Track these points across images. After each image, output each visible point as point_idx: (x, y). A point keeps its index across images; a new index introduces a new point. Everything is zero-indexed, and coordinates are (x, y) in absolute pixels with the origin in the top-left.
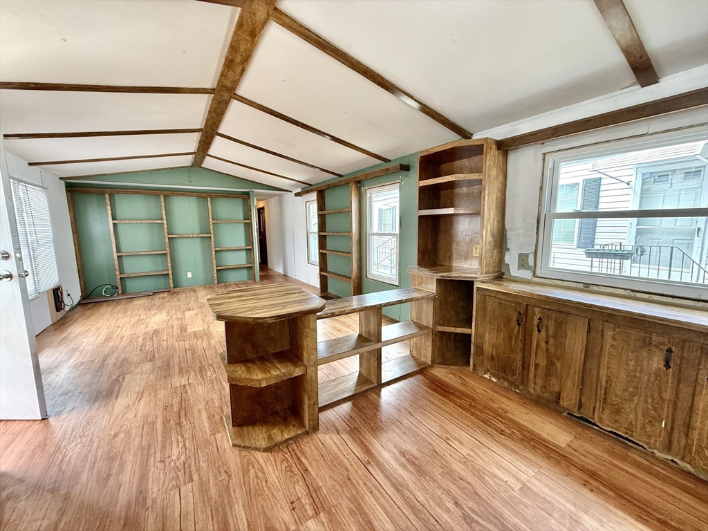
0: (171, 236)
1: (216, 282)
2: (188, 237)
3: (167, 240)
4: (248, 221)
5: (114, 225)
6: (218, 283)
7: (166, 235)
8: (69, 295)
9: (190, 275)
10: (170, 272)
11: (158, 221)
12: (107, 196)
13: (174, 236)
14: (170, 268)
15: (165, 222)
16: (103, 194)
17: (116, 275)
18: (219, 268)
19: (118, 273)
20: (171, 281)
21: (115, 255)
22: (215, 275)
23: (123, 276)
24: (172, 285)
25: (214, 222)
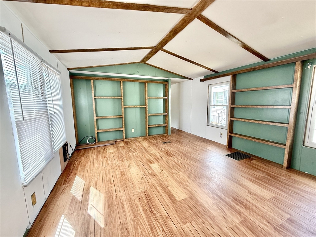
0: (125, 107)
1: (148, 135)
2: (134, 107)
3: (123, 109)
4: (166, 98)
5: (95, 99)
6: (149, 136)
7: (123, 106)
8: (71, 146)
9: (133, 131)
10: (124, 129)
11: (119, 98)
12: (92, 81)
13: (127, 107)
14: (124, 126)
15: (122, 98)
16: (90, 80)
17: (95, 131)
18: (150, 126)
19: (96, 129)
20: (124, 135)
21: (95, 118)
22: (148, 131)
23: (99, 131)
24: (124, 137)
25: (149, 98)
